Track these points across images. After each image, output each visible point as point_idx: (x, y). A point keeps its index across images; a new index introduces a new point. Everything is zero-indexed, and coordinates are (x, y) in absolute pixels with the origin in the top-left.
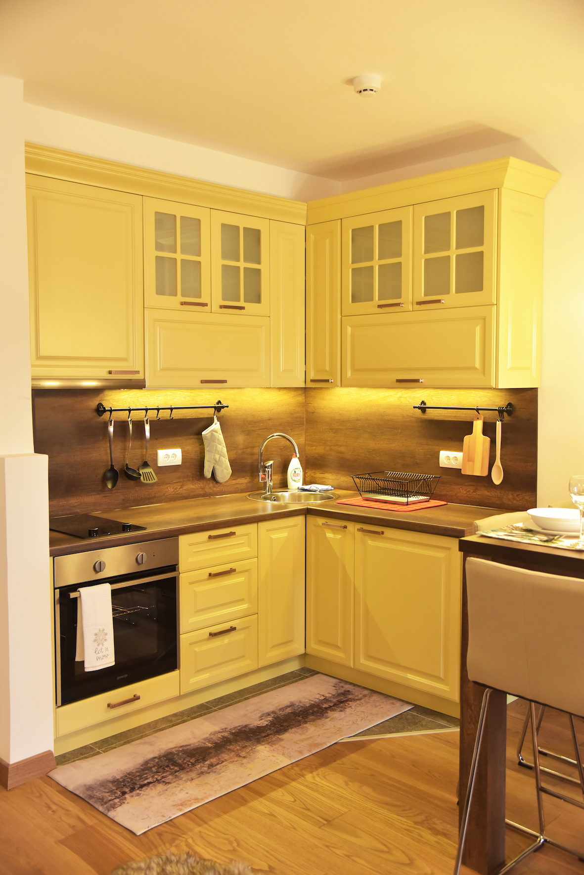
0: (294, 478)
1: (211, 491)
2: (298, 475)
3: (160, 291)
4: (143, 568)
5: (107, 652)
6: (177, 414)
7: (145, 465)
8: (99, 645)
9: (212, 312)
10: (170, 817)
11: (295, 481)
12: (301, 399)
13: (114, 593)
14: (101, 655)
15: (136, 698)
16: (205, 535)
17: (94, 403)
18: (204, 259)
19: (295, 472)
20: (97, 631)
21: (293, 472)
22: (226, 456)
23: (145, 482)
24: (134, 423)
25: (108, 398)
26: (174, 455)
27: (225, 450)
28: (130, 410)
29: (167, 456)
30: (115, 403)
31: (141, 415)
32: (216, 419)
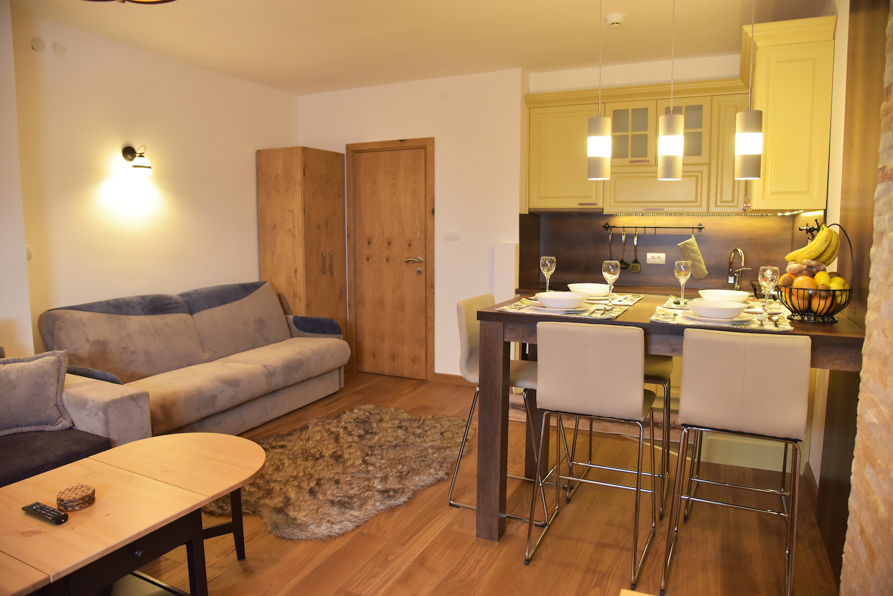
3: (614, 156)
7: (636, 261)
9: (657, 164)
17: (603, 222)
22: (701, 261)
23: (632, 271)
24: (627, 236)
25: (613, 220)
26: (659, 257)
27: (700, 258)
28: (624, 227)
29: (653, 257)
30: (617, 223)
31: (633, 231)
32: (693, 236)
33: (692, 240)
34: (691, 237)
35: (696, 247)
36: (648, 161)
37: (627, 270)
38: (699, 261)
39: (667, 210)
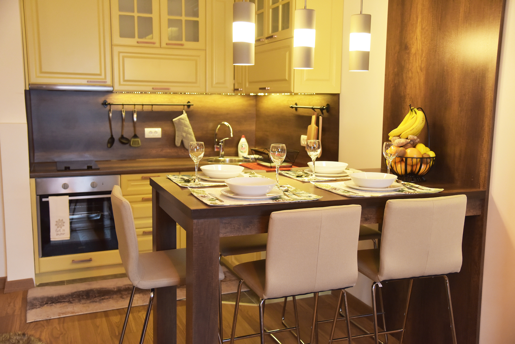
0: (242, 150)
1: (183, 154)
2: (244, 148)
3: (122, 35)
4: (95, 190)
5: (64, 232)
6: (155, 108)
7: (135, 136)
8: (58, 227)
9: (162, 47)
10: (50, 318)
11: (242, 152)
12: (253, 102)
13: (71, 202)
14: (59, 233)
15: (90, 260)
16: (139, 176)
17: (101, 100)
18: (155, 16)
19: (242, 147)
20: (57, 220)
21: (241, 147)
22: (192, 134)
23: (133, 146)
24: (127, 112)
25: (111, 97)
26: (156, 132)
27: (191, 131)
28: (123, 105)
29: (151, 132)
30: (115, 101)
31: (131, 108)
32: (184, 112)
33: (184, 116)
34: (183, 114)
35: (187, 122)
36: (154, 43)
37: (128, 145)
38: (190, 134)
39: (173, 89)
